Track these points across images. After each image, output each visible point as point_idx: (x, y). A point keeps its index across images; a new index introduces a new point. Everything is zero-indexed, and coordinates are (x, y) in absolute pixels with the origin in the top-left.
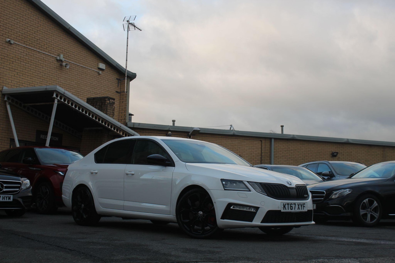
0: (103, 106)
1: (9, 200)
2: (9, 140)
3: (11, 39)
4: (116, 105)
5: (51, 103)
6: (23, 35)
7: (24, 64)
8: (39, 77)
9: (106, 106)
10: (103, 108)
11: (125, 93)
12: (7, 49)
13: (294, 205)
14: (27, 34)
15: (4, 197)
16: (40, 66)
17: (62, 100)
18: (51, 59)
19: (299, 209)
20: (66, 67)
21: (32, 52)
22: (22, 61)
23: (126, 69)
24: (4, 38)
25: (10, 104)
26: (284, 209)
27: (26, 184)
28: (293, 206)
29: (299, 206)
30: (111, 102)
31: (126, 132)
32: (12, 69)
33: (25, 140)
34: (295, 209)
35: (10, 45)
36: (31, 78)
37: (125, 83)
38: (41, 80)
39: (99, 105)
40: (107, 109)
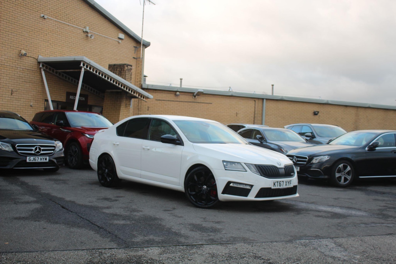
0: (122, 72)
1: (46, 161)
2: (44, 100)
3: (45, 14)
4: (133, 71)
5: (78, 70)
6: (55, 11)
7: (56, 35)
8: (68, 47)
9: (125, 72)
10: (122, 73)
11: (141, 59)
12: (42, 23)
14: (58, 10)
15: (41, 158)
16: (70, 37)
17: (88, 69)
18: (79, 31)
19: (286, 185)
20: (91, 37)
21: (63, 25)
22: (54, 33)
23: (141, 39)
24: (39, 14)
25: (44, 70)
26: (274, 186)
27: (60, 146)
28: (282, 183)
29: (286, 183)
30: (129, 68)
31: (141, 94)
32: (46, 41)
33: (57, 100)
34: (283, 186)
35: (44, 19)
36: (62, 48)
37: (141, 50)
38: (70, 49)
39: (119, 71)
40: (125, 74)
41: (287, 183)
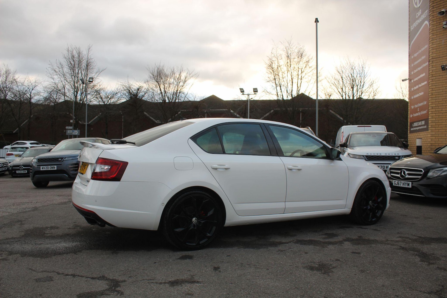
15: (404, 183)
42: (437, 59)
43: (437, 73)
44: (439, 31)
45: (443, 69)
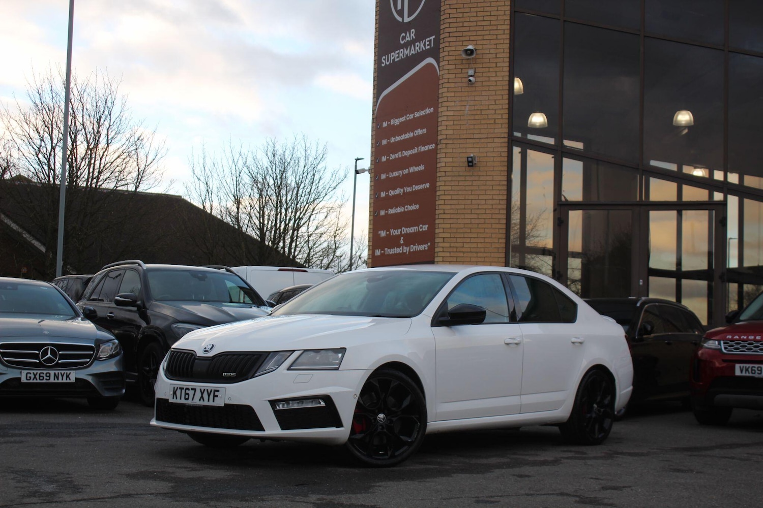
13: (193, 391)
19: (202, 400)
26: (173, 398)
28: (191, 393)
29: (202, 393)
34: (193, 400)
41: (205, 395)
42: (455, 141)
43: (454, 169)
44: (460, 85)
45: (470, 164)
